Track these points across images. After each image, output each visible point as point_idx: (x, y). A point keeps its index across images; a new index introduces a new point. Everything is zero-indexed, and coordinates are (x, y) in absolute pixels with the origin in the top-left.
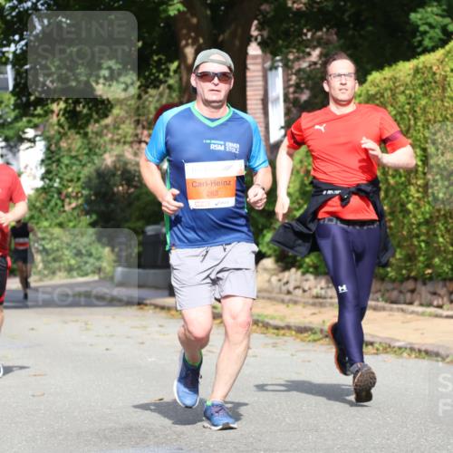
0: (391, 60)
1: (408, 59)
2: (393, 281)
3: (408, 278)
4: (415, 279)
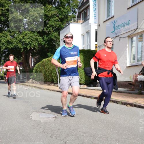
1: (47, 58)
4: (47, 82)
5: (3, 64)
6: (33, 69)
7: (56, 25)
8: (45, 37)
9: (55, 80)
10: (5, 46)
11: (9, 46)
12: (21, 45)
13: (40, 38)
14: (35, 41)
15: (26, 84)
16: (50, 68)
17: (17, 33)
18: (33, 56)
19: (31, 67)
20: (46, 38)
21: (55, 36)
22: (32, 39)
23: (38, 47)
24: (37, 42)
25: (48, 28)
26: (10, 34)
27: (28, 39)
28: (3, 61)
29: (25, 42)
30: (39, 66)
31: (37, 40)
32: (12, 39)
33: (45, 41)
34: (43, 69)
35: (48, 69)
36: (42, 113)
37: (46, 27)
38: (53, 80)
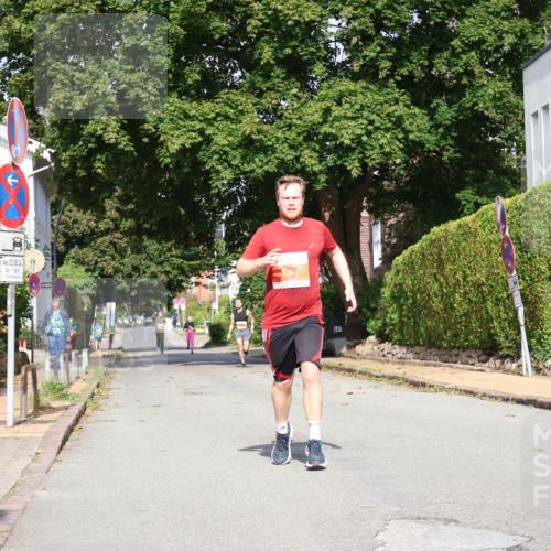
0: (445, 220)
1: (455, 219)
2: (445, 349)
3: (454, 347)
4: (458, 348)
5: (222, 263)
6: (380, 283)
7: (501, 38)
8: (444, 108)
9: (507, 338)
10: (230, 166)
11: (253, 166)
12: (315, 155)
13: (417, 111)
14: (387, 130)
15: (346, 363)
16: (474, 270)
17: (295, 95)
18: (376, 213)
19: (368, 270)
20: (446, 113)
21: (497, 99)
22: (371, 122)
23: (406, 162)
24: (401, 136)
25: (457, 56)
26: (255, 104)
27: (353, 123)
28: (220, 244)
29: (335, 137)
30: (410, 264)
31: (398, 122)
32: (266, 127)
33: (441, 130)
34: (437, 280)
35: (465, 278)
36: (441, 526)
37: (446, 54)
38: (491, 336)
